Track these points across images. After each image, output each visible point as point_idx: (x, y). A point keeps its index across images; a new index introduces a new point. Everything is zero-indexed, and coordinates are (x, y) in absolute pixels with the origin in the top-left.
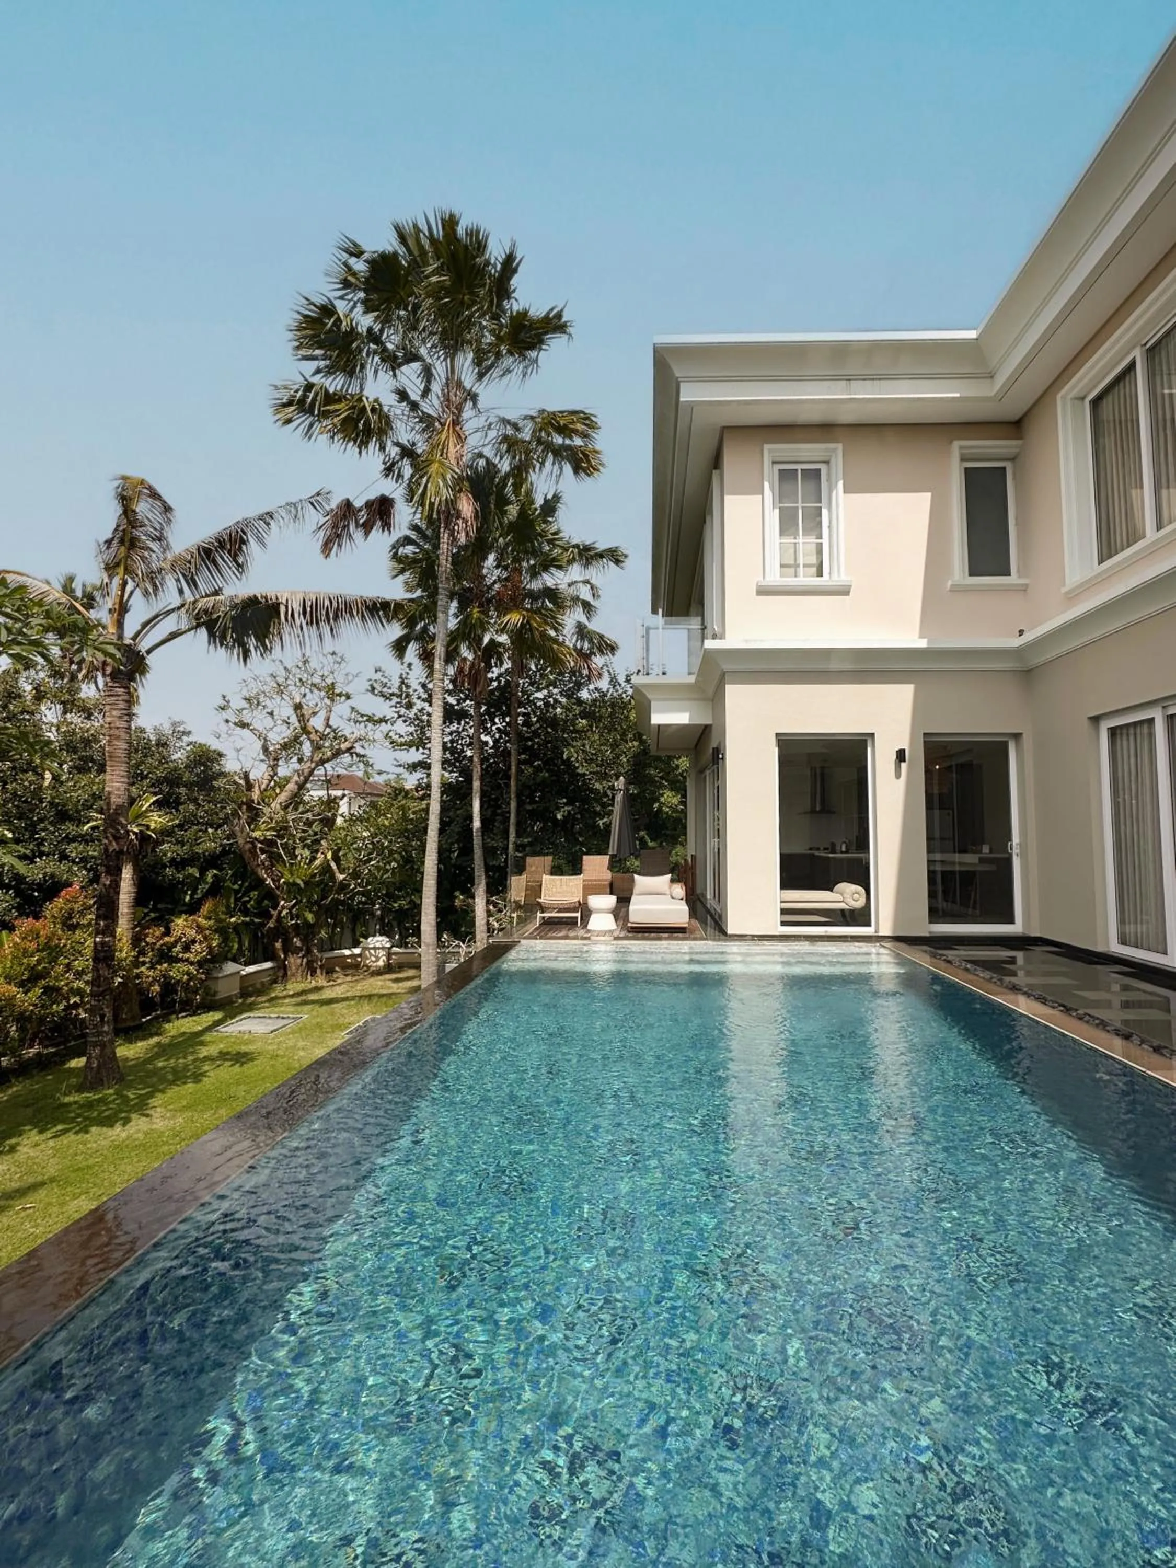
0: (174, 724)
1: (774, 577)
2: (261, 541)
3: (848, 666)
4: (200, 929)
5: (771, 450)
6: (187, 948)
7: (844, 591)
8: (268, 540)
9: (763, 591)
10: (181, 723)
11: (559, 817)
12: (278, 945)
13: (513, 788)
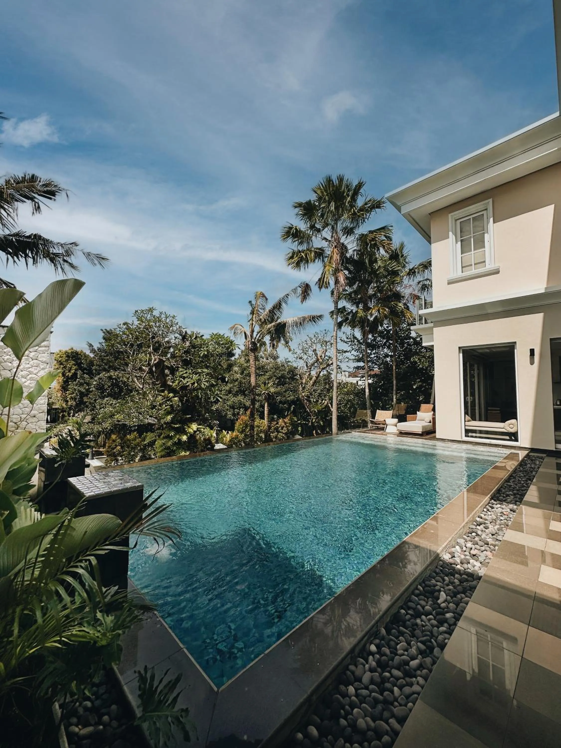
0: (285, 360)
1: (459, 274)
2: (286, 303)
3: (500, 309)
4: (285, 423)
5: (451, 217)
6: (282, 429)
7: (497, 272)
8: (288, 302)
9: (450, 283)
10: (287, 359)
11: (414, 387)
12: (314, 432)
13: (394, 375)
